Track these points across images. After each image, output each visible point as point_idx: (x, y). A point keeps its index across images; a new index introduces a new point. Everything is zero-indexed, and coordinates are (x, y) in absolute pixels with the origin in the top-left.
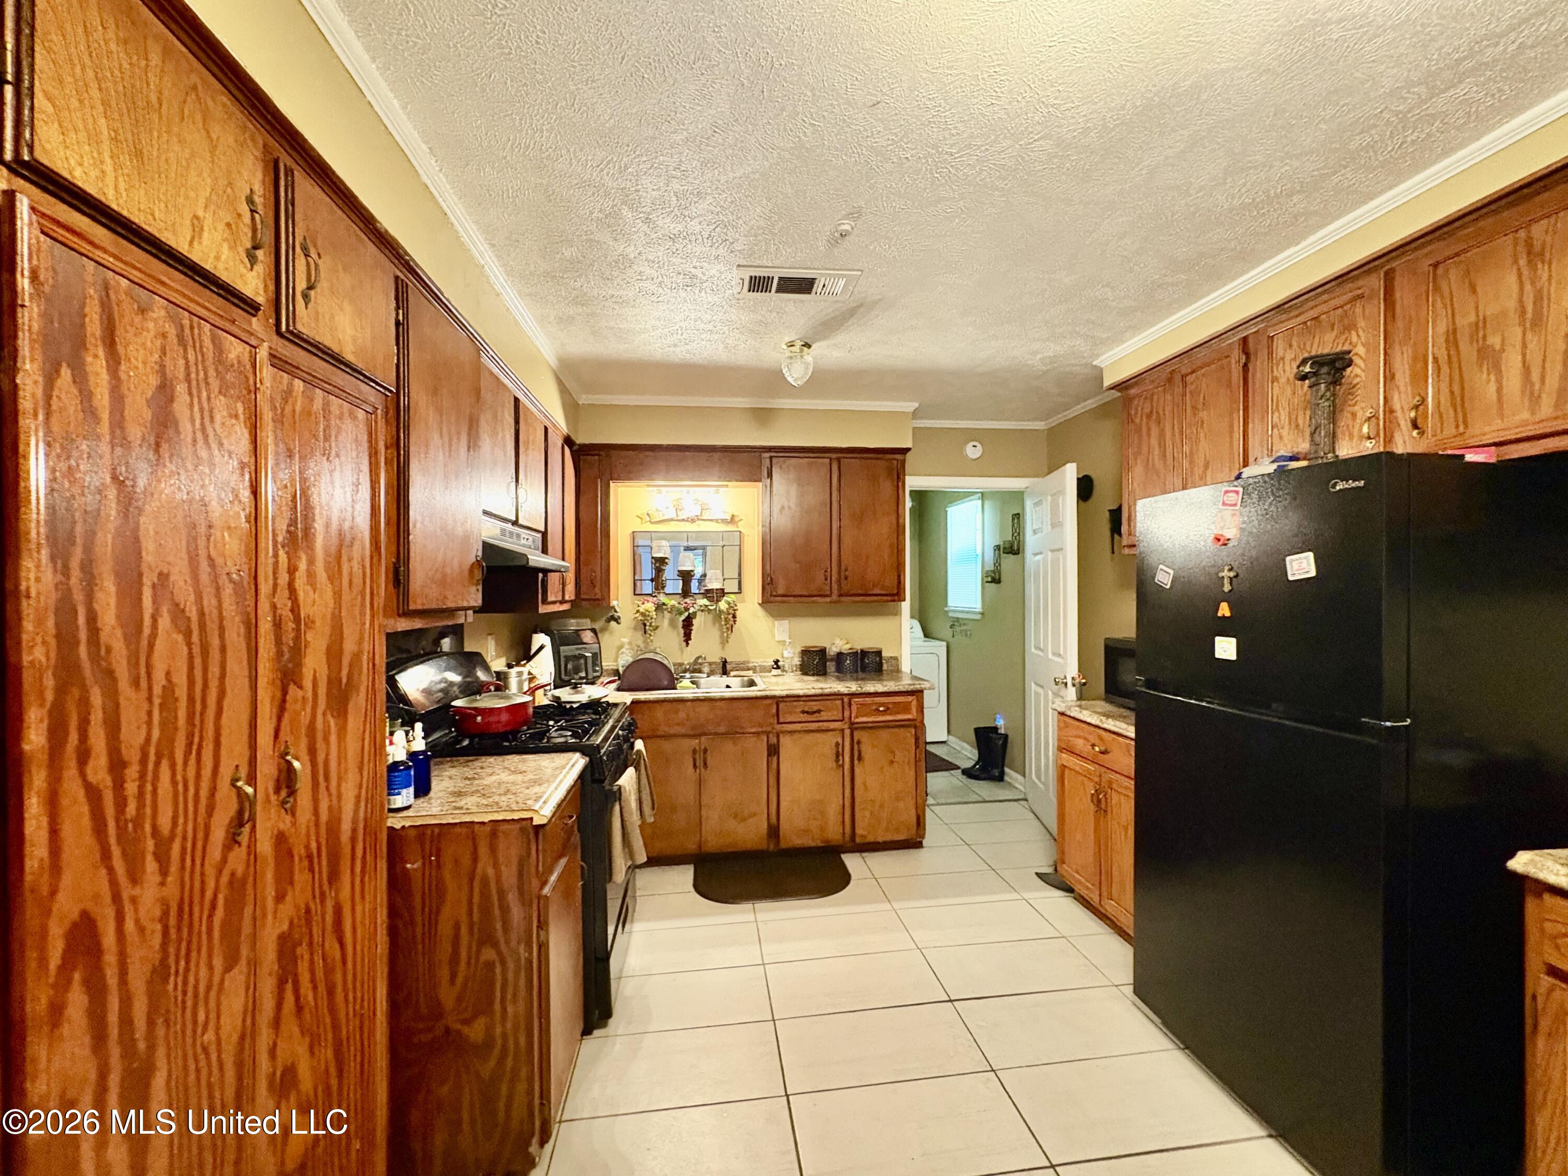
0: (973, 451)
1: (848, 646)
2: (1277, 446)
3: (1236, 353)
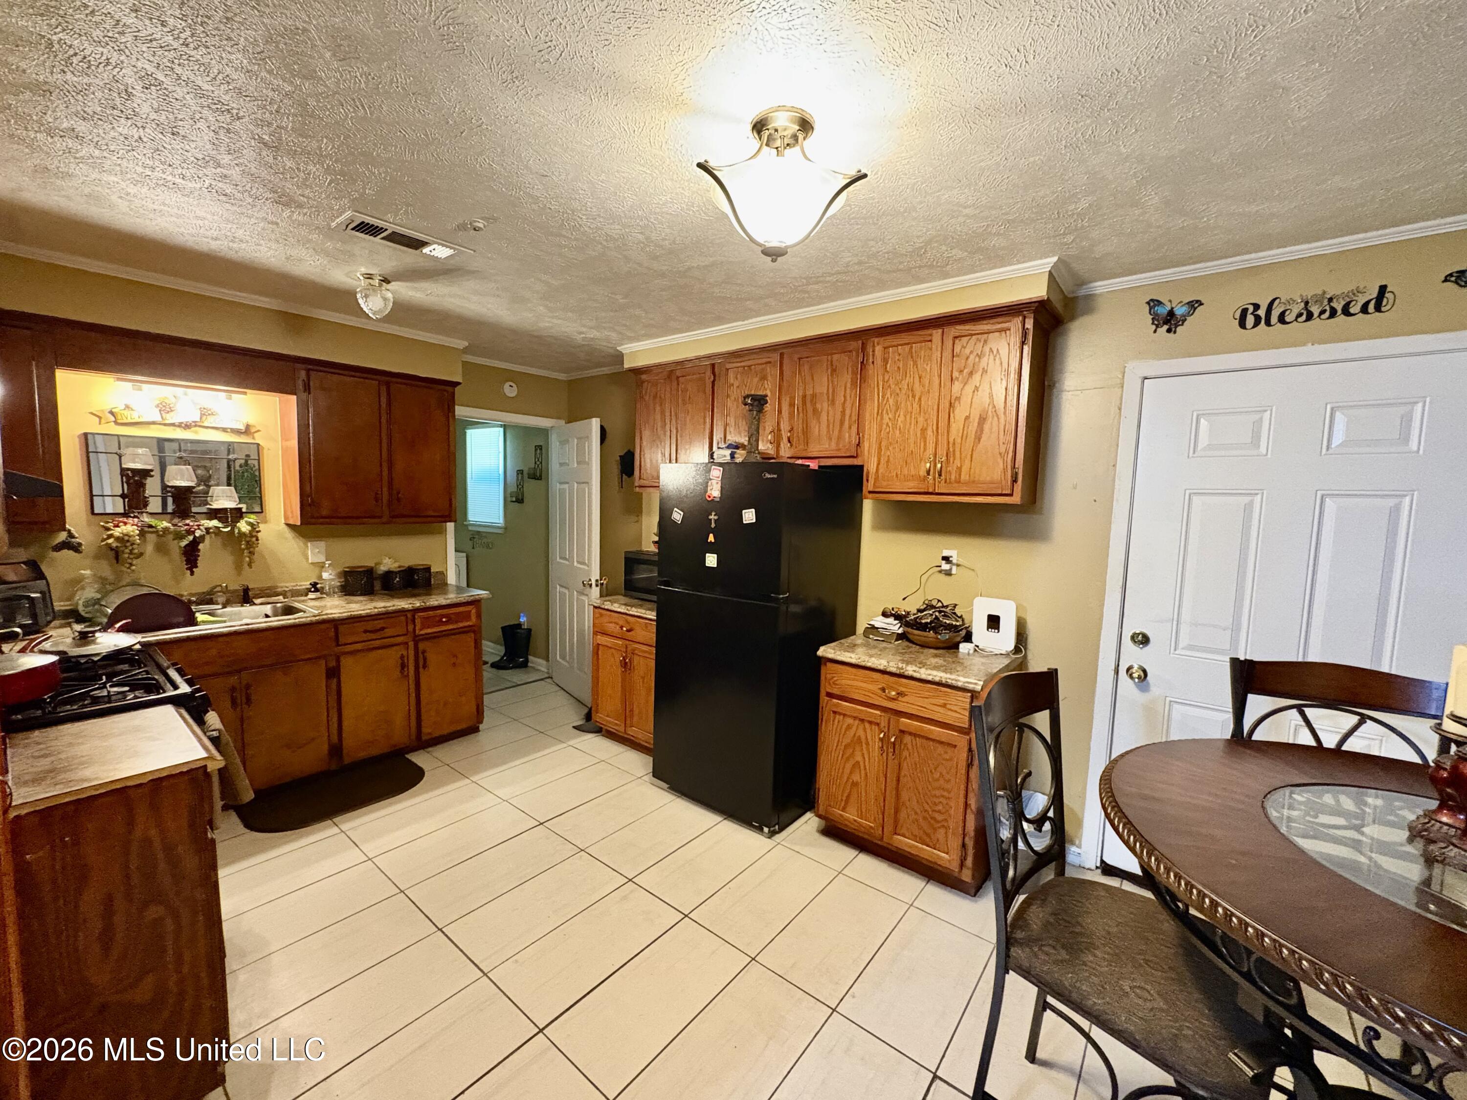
0: (510, 390)
1: (396, 565)
2: (728, 437)
3: (709, 373)
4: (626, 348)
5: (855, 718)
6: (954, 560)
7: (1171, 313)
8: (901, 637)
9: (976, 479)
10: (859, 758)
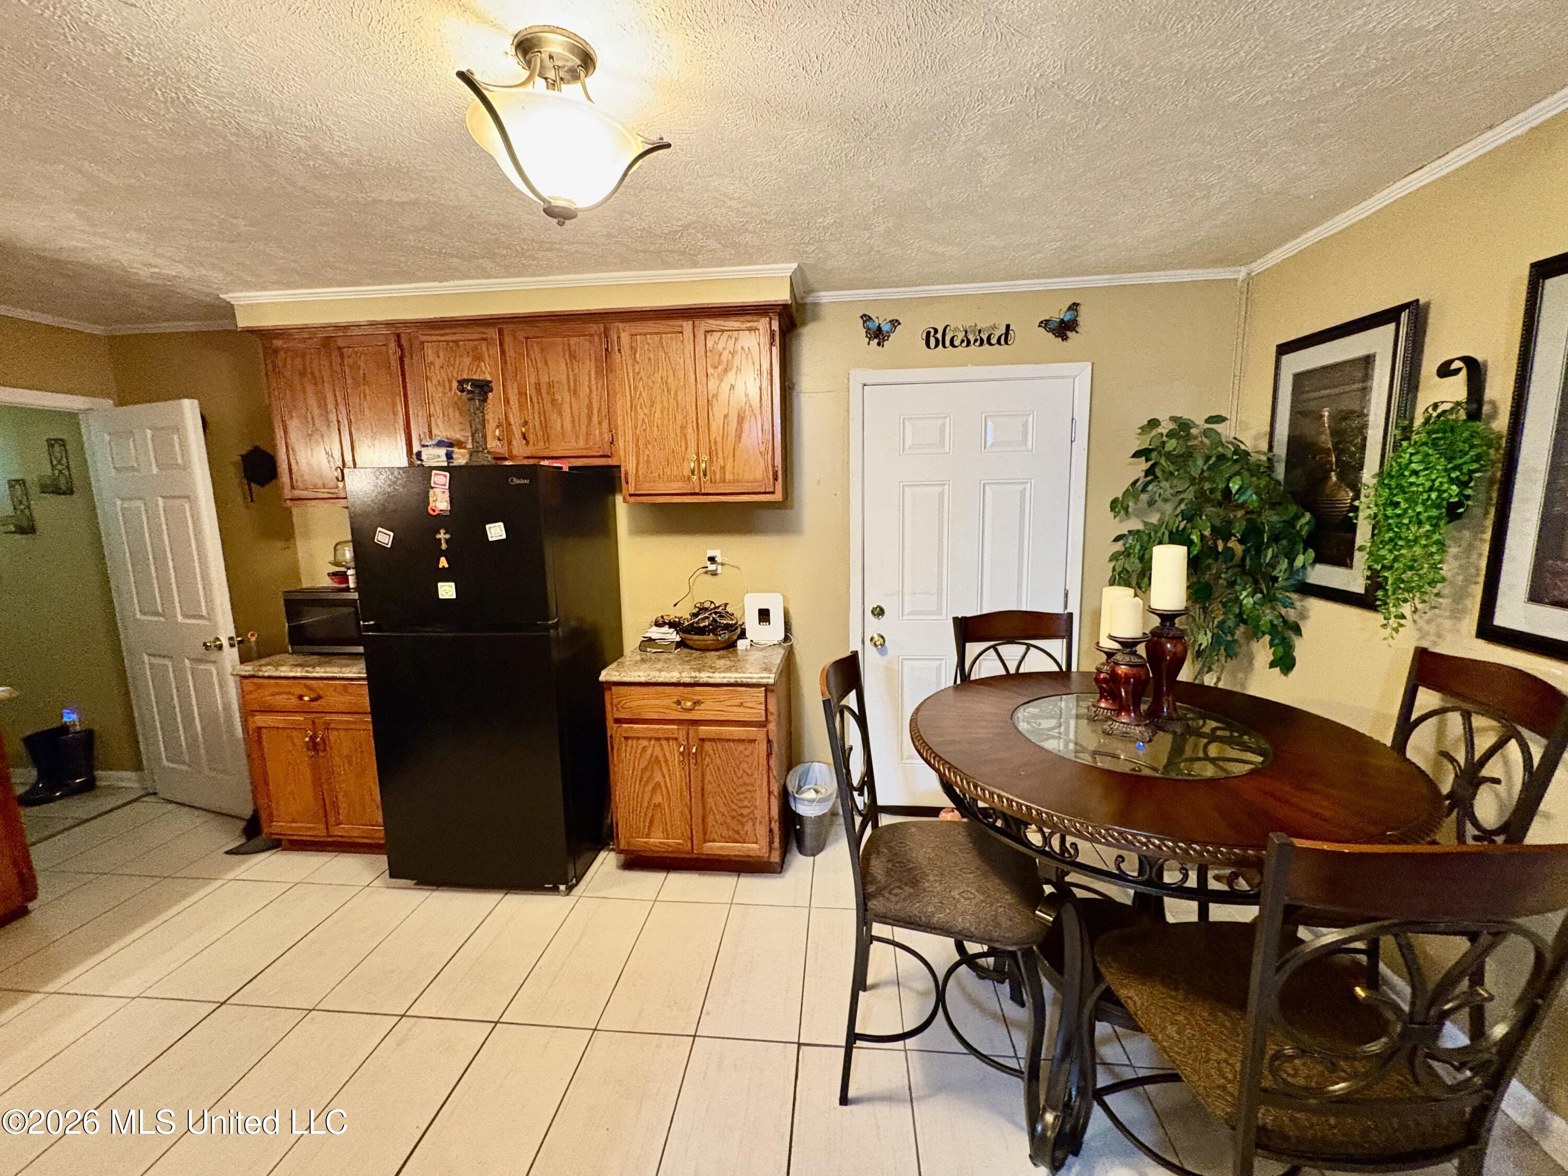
2: (435, 431)
3: (393, 345)
4: (238, 298)
5: (650, 739)
6: (718, 559)
7: (879, 328)
8: (679, 645)
9: (740, 477)
10: (658, 778)
